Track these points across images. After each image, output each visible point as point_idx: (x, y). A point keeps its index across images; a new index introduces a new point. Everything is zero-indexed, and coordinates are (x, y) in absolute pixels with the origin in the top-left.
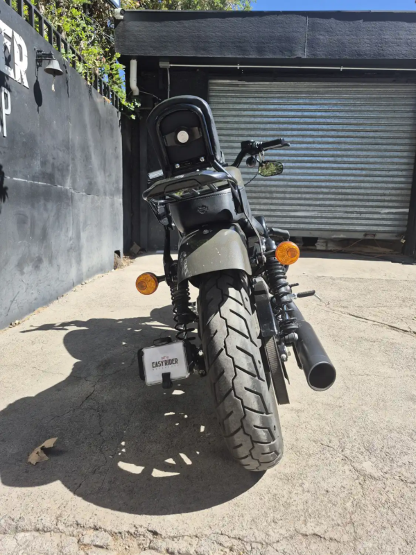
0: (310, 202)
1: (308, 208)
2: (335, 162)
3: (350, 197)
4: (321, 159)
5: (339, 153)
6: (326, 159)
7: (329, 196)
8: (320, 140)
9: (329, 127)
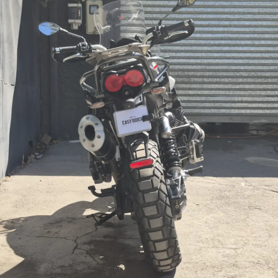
0: (229, 86)
1: (227, 92)
2: (253, 45)
3: (270, 80)
4: (238, 42)
5: (256, 36)
6: (243, 42)
7: (249, 80)
8: (236, 23)
9: (245, 10)
